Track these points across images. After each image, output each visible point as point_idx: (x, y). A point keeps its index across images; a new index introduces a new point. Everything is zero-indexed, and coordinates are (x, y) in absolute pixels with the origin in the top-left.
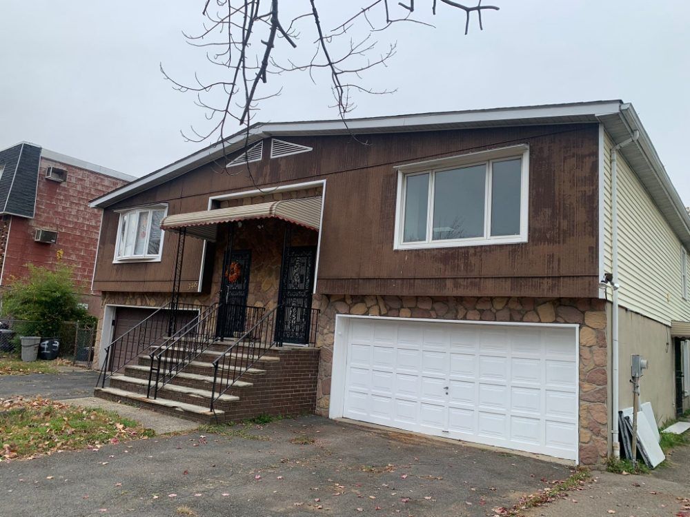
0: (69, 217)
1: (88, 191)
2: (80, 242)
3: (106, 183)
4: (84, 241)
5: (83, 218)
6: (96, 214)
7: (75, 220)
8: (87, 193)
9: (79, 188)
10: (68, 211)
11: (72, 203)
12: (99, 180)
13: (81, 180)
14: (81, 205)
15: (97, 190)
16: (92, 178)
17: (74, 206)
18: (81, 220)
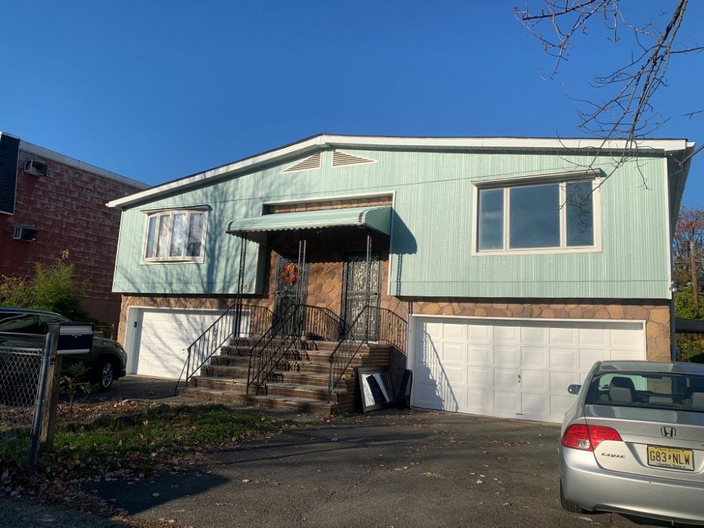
0: (48, 214)
1: (66, 187)
2: (58, 240)
3: (85, 178)
4: (63, 240)
5: (62, 215)
6: (75, 211)
7: (54, 217)
8: (65, 189)
9: (57, 183)
10: (47, 208)
11: (50, 199)
12: (77, 175)
13: (60, 175)
14: (59, 201)
15: (75, 185)
16: (71, 172)
17: (52, 201)
18: (60, 217)
